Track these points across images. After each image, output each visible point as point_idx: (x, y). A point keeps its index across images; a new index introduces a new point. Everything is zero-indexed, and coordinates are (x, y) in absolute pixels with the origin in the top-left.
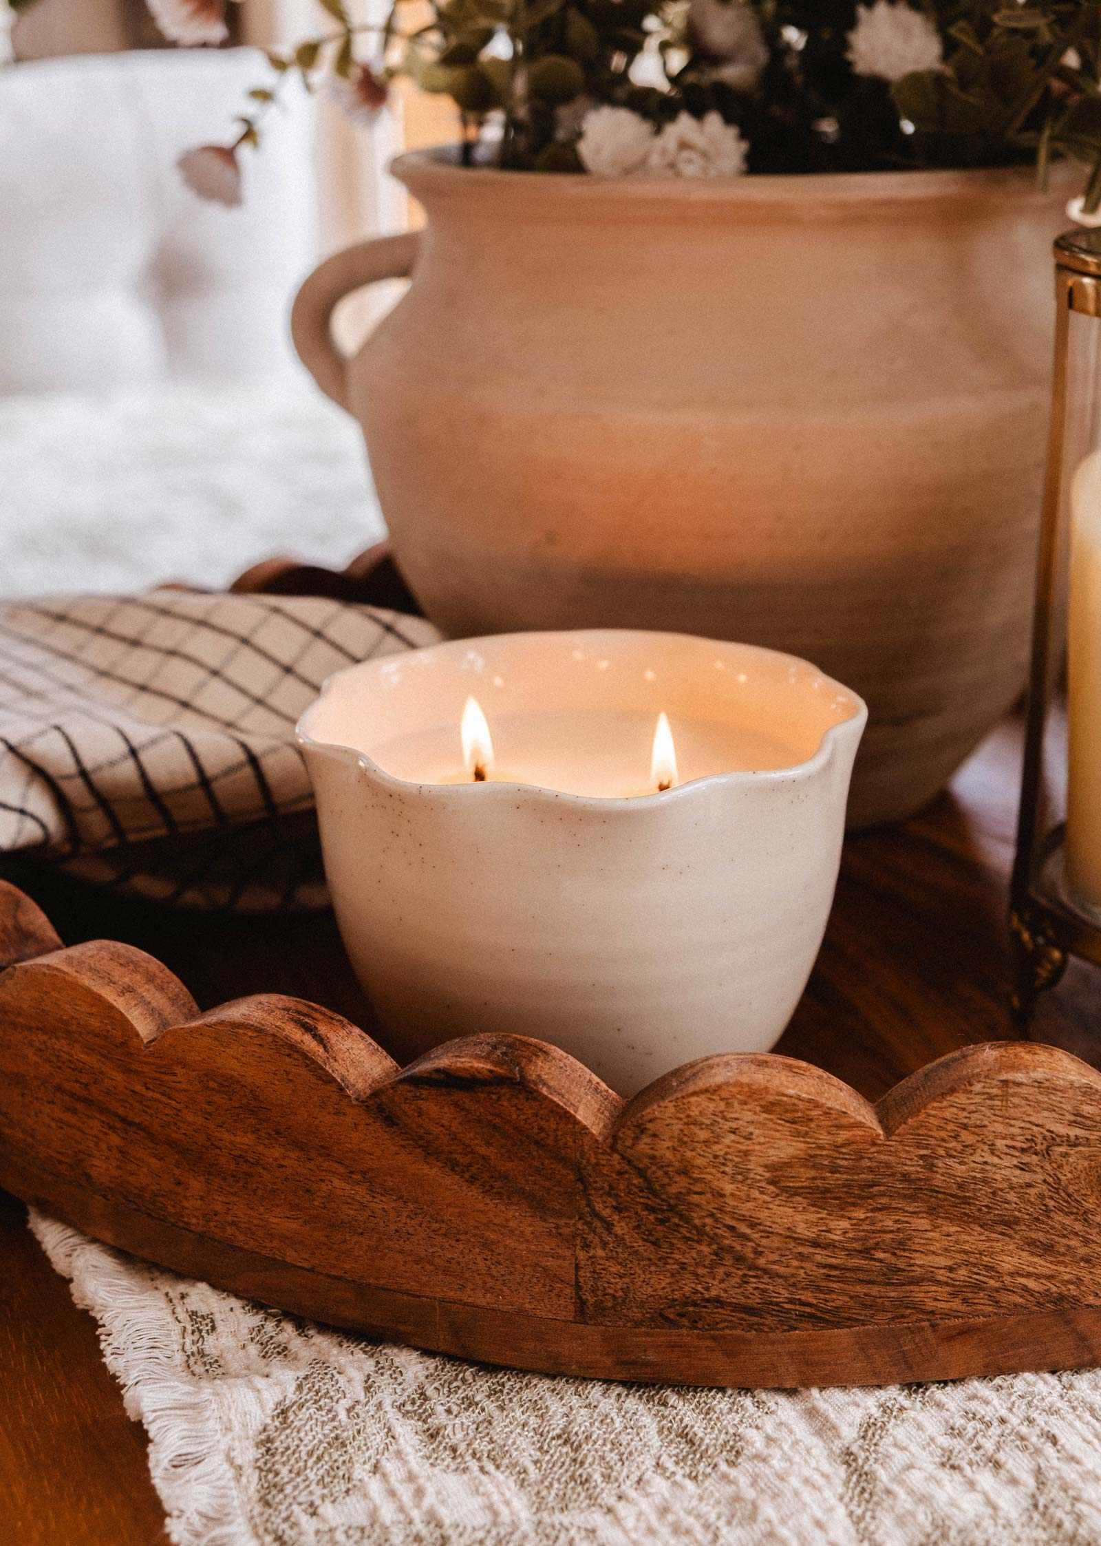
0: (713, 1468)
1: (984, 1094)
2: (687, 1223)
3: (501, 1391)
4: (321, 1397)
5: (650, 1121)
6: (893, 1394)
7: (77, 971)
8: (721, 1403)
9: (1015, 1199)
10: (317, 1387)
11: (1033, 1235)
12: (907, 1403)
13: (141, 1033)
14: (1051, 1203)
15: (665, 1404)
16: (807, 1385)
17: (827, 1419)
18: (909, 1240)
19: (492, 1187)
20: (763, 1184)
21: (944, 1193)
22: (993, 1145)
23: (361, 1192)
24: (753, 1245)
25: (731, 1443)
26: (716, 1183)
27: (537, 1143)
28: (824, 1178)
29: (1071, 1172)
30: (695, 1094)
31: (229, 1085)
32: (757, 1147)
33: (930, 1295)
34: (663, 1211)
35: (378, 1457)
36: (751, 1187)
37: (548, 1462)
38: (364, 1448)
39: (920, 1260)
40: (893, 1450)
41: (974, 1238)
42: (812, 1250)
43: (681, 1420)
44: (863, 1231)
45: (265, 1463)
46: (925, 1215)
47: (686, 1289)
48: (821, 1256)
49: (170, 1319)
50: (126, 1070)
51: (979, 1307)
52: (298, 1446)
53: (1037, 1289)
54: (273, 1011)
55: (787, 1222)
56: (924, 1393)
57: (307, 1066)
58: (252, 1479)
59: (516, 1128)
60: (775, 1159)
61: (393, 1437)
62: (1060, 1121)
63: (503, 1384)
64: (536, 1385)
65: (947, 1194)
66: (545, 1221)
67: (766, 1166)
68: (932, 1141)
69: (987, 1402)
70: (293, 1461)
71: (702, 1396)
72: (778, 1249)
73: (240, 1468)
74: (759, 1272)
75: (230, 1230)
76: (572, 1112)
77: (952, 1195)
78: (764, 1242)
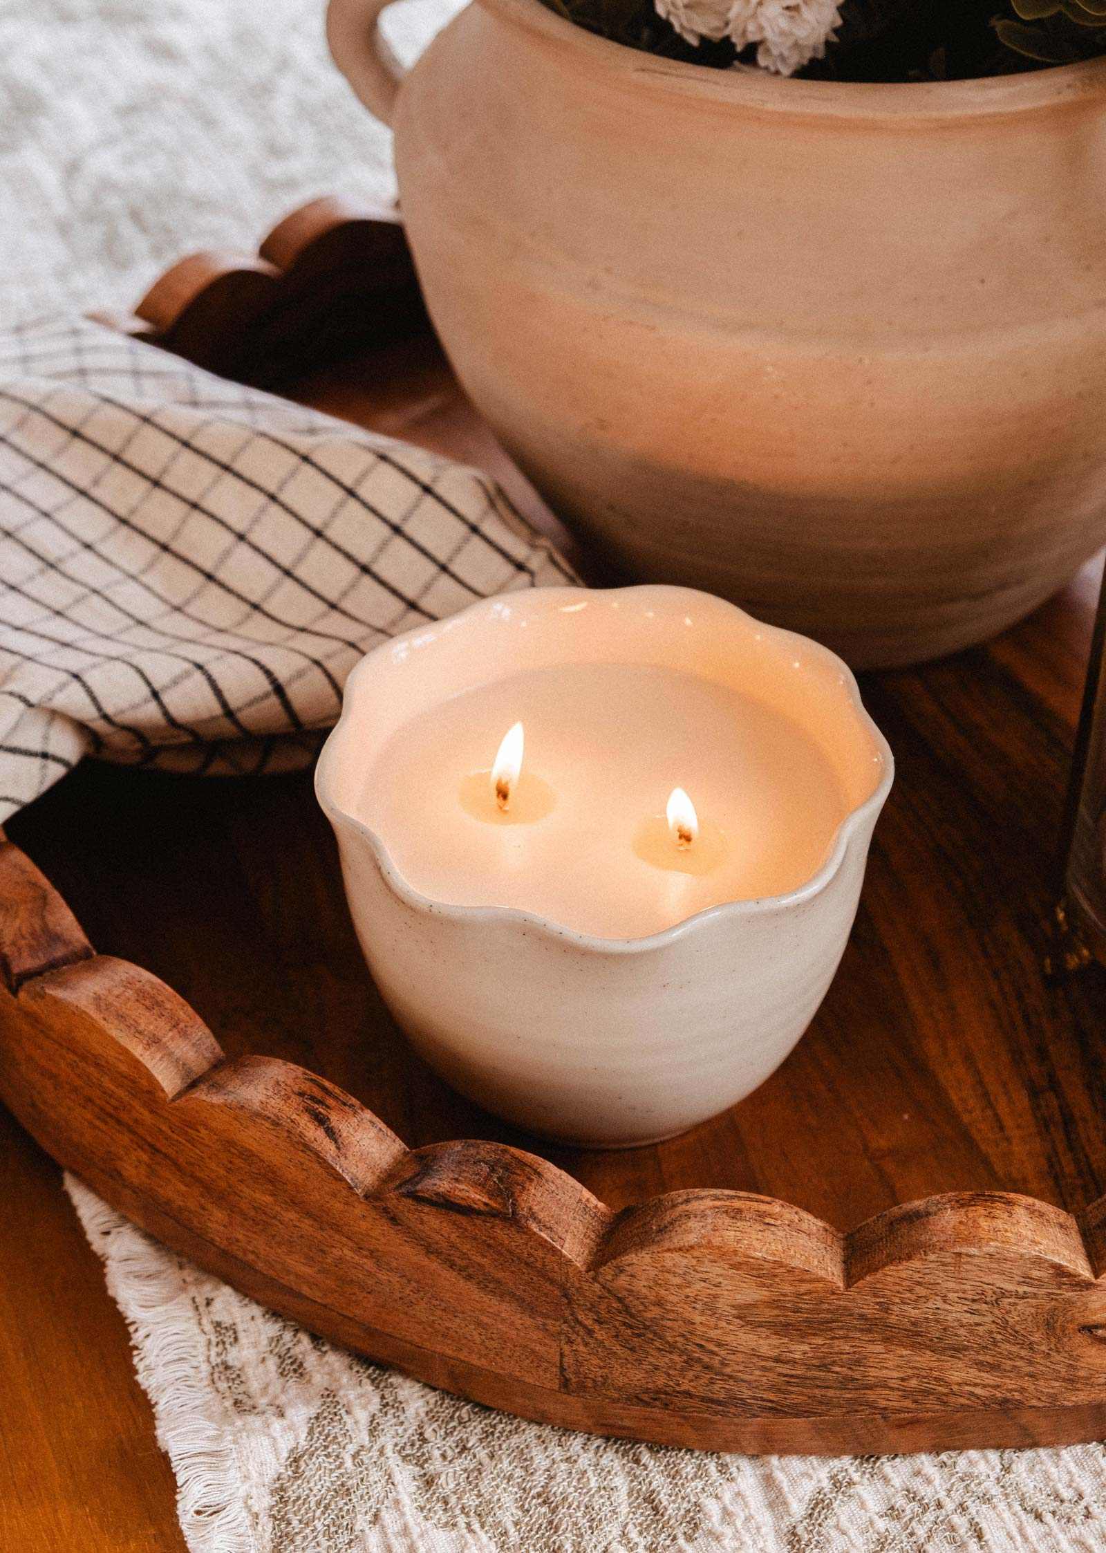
0: (673, 1540)
1: (937, 1262)
2: (661, 1339)
3: (492, 1433)
4: (330, 1442)
5: (629, 1265)
6: (846, 1463)
7: (105, 1019)
8: (688, 1465)
9: (964, 1334)
10: (326, 1431)
11: (981, 1358)
12: (856, 1477)
13: (166, 1090)
14: (999, 1337)
15: (637, 1461)
16: (768, 1452)
17: (780, 1490)
18: (865, 1359)
19: (487, 1287)
20: (730, 1318)
21: (899, 1328)
22: (945, 1296)
23: (369, 1264)
24: (719, 1358)
25: (691, 1514)
26: (687, 1314)
27: (527, 1264)
28: (787, 1316)
29: (1019, 1316)
30: (669, 1250)
31: (248, 1155)
32: (726, 1293)
33: (883, 1396)
34: (640, 1328)
35: (378, 1506)
36: (719, 1319)
37: (527, 1524)
38: (366, 1497)
39: (873, 1372)
40: (834, 1533)
41: (925, 1359)
42: (775, 1364)
43: (650, 1483)
44: (822, 1352)
45: (279, 1511)
46: (879, 1343)
47: (659, 1382)
48: (781, 1369)
49: (196, 1330)
50: (152, 1112)
51: (928, 1406)
52: (308, 1496)
53: (983, 1394)
54: (289, 1098)
55: (752, 1344)
56: (875, 1462)
57: (320, 1163)
58: (266, 1525)
59: (508, 1251)
60: (743, 1302)
61: (393, 1484)
62: (1011, 1282)
63: (494, 1427)
64: (524, 1430)
65: (901, 1329)
66: (534, 1318)
67: (733, 1306)
68: (888, 1293)
69: (929, 1481)
70: (303, 1511)
71: (672, 1456)
72: (743, 1362)
73: (257, 1516)
74: (725, 1377)
75: (251, 1257)
76: (559, 1248)
77: (905, 1330)
78: (729, 1357)
